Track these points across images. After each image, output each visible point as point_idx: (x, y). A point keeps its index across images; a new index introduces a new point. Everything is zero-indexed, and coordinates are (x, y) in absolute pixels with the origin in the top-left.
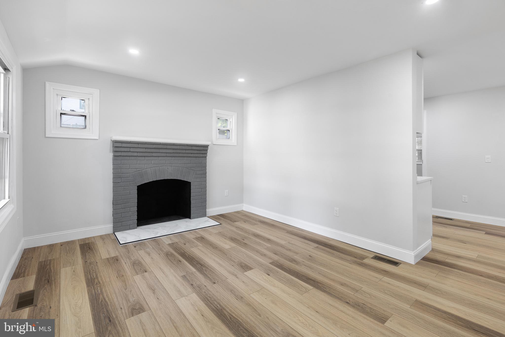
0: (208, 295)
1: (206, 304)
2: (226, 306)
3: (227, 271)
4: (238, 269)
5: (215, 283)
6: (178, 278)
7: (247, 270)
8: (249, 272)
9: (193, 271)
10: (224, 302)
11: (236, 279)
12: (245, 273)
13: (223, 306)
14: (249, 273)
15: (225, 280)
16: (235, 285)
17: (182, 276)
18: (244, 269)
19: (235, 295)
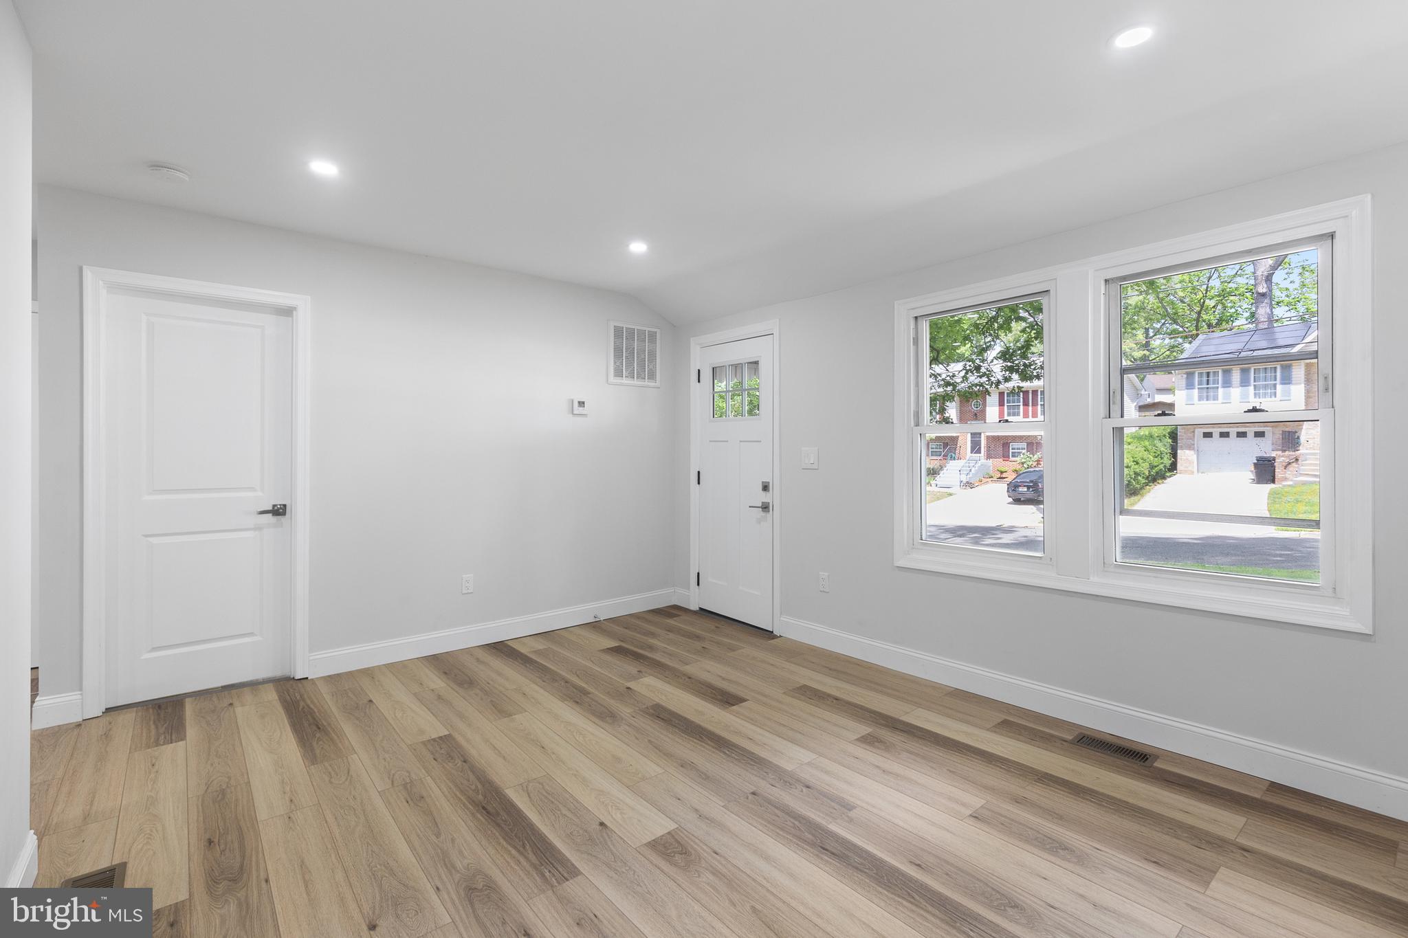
0: (755, 768)
1: (753, 753)
2: (714, 752)
3: (730, 831)
4: (697, 841)
5: (754, 793)
6: (859, 803)
7: (668, 836)
8: (660, 832)
9: (833, 823)
10: (718, 757)
11: (698, 808)
12: (672, 826)
13: (717, 752)
14: (659, 826)
15: (729, 802)
16: (700, 790)
17: (855, 808)
18: (676, 840)
19: (698, 770)
